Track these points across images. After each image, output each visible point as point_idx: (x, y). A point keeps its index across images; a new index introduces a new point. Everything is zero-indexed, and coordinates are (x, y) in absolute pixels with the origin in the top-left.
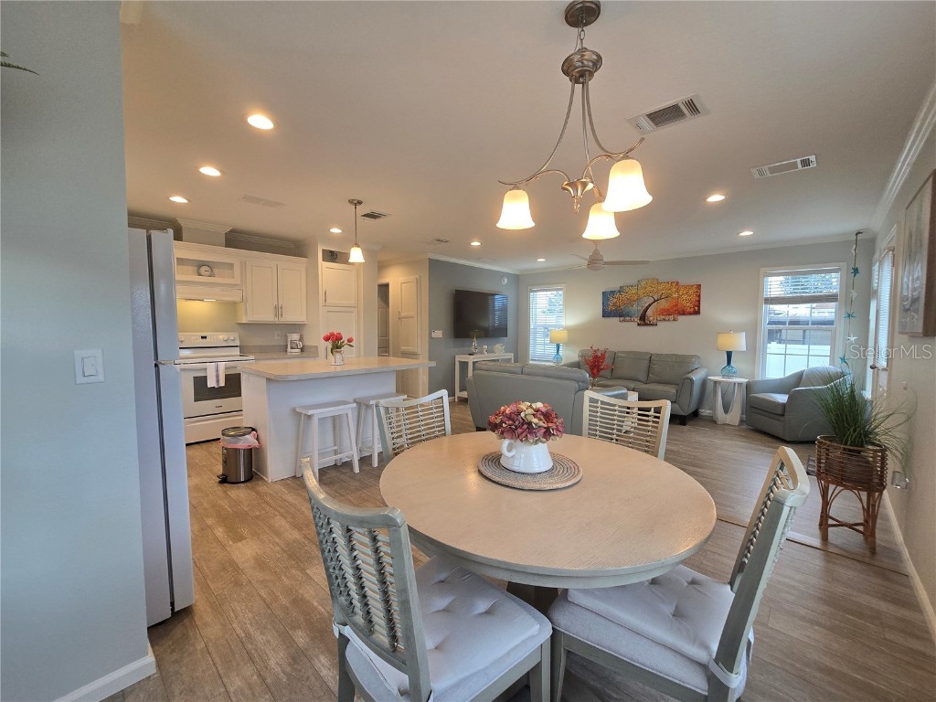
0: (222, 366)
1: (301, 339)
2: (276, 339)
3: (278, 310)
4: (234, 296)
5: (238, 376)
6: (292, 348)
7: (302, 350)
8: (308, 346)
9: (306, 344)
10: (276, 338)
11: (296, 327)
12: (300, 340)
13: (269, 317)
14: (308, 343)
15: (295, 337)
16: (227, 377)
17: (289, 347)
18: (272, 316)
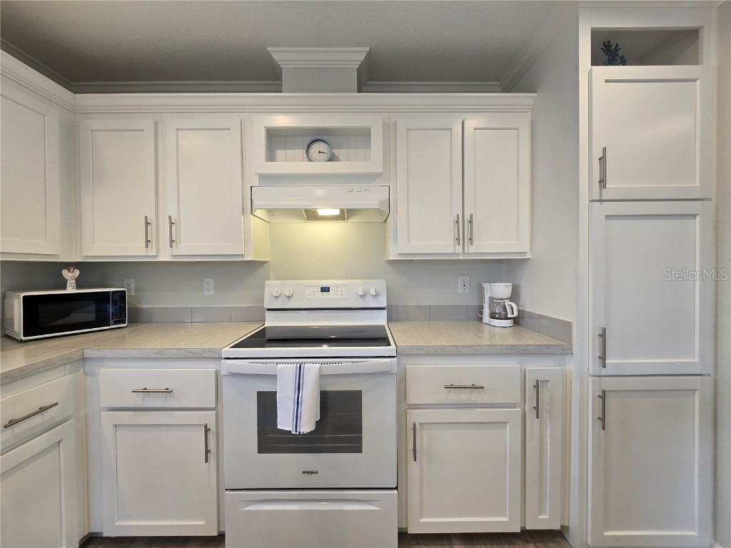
0: (312, 369)
1: (515, 296)
2: (457, 293)
3: (464, 228)
4: (371, 197)
5: (354, 399)
6: (493, 316)
7: (516, 321)
8: (532, 315)
9: (528, 308)
10: (460, 291)
11: (504, 267)
12: (512, 299)
13: (442, 244)
14: (532, 305)
15: (501, 290)
16: (326, 398)
17: (486, 312)
18: (451, 241)
